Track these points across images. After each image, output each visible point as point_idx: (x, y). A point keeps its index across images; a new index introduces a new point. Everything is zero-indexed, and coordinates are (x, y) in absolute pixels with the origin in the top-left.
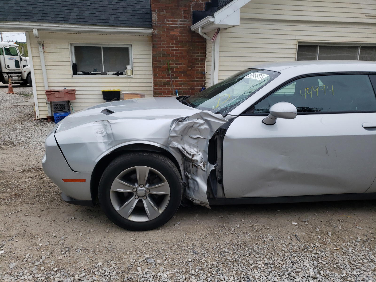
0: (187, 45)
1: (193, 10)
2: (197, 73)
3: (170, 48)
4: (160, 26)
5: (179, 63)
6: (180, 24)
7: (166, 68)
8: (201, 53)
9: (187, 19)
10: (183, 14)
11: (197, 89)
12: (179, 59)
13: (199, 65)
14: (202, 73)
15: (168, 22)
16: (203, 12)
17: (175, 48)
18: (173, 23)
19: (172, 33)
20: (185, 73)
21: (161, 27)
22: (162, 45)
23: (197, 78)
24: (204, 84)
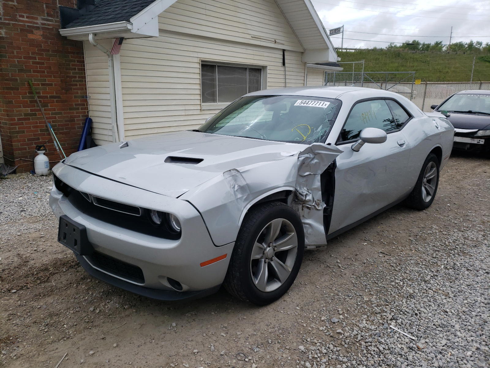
0: (56, 57)
1: (59, 4)
2: (75, 97)
3: (31, 60)
4: (10, 23)
5: (47, 82)
6: (43, 24)
7: (27, 91)
8: (78, 69)
9: (52, 17)
10: (45, 8)
11: (78, 120)
12: (46, 77)
13: (77, 86)
14: (83, 97)
15: (21, 19)
16: (75, 9)
17: (38, 60)
18: (31, 21)
19: (30, 36)
20: (59, 97)
21: (11, 25)
23: (76, 105)
24: (88, 113)
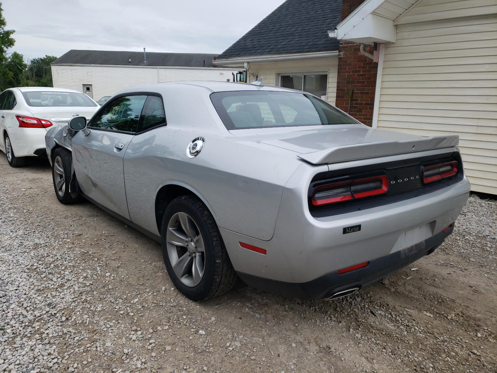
3: (357, 73)
5: (365, 91)
17: (362, 72)
21: (348, 47)
22: (347, 69)
